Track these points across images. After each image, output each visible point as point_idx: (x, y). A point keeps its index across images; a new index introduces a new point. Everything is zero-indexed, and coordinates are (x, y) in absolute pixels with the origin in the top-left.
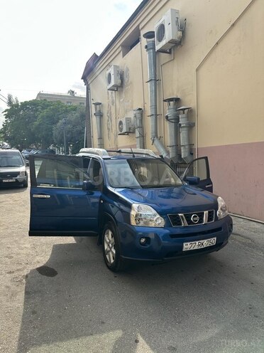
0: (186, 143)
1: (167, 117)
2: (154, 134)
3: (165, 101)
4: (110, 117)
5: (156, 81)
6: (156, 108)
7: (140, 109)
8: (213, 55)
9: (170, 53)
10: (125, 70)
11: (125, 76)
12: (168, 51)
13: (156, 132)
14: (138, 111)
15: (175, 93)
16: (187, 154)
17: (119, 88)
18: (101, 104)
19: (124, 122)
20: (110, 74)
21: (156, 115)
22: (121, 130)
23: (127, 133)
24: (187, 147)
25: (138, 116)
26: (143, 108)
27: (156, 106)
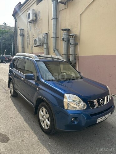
1: (63, 39)
2: (55, 48)
3: (62, 30)
4: (28, 37)
5: (56, 19)
6: (56, 34)
7: (46, 34)
8: (91, 7)
9: (65, 4)
10: (38, 12)
11: (38, 16)
12: (64, 3)
13: (56, 47)
14: (46, 35)
15: (67, 26)
16: (73, 59)
17: (34, 21)
18: (23, 29)
19: (37, 40)
20: (29, 14)
21: (56, 38)
22: (36, 44)
23: (39, 46)
24: (73, 55)
25: (46, 37)
26: (48, 33)
27: (56, 32)
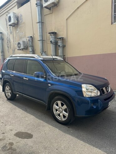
0: (61, 55)
1: (51, 41)
2: (42, 50)
3: (49, 33)
4: (9, 40)
5: (42, 22)
6: (42, 37)
7: (31, 37)
10: (19, 16)
11: (19, 19)
12: (49, 8)
13: (43, 49)
15: (53, 30)
17: (16, 25)
18: (2, 33)
19: (21, 43)
21: (43, 41)
22: (19, 47)
23: (23, 49)
24: (62, 57)
25: (31, 40)
26: (33, 36)
27: (42, 35)
